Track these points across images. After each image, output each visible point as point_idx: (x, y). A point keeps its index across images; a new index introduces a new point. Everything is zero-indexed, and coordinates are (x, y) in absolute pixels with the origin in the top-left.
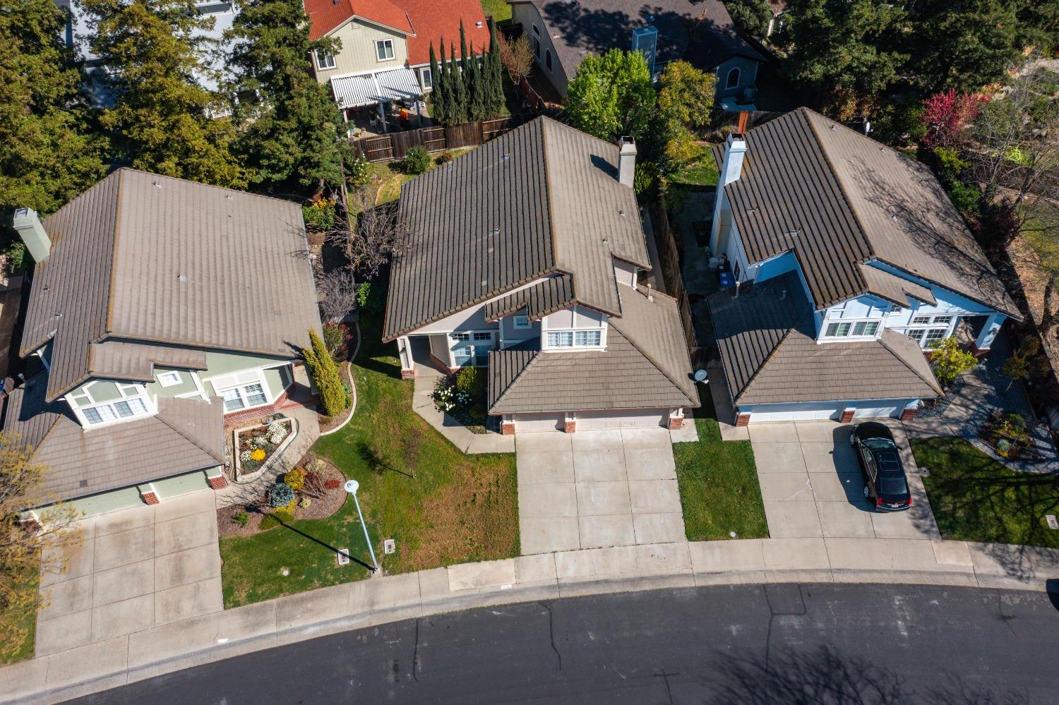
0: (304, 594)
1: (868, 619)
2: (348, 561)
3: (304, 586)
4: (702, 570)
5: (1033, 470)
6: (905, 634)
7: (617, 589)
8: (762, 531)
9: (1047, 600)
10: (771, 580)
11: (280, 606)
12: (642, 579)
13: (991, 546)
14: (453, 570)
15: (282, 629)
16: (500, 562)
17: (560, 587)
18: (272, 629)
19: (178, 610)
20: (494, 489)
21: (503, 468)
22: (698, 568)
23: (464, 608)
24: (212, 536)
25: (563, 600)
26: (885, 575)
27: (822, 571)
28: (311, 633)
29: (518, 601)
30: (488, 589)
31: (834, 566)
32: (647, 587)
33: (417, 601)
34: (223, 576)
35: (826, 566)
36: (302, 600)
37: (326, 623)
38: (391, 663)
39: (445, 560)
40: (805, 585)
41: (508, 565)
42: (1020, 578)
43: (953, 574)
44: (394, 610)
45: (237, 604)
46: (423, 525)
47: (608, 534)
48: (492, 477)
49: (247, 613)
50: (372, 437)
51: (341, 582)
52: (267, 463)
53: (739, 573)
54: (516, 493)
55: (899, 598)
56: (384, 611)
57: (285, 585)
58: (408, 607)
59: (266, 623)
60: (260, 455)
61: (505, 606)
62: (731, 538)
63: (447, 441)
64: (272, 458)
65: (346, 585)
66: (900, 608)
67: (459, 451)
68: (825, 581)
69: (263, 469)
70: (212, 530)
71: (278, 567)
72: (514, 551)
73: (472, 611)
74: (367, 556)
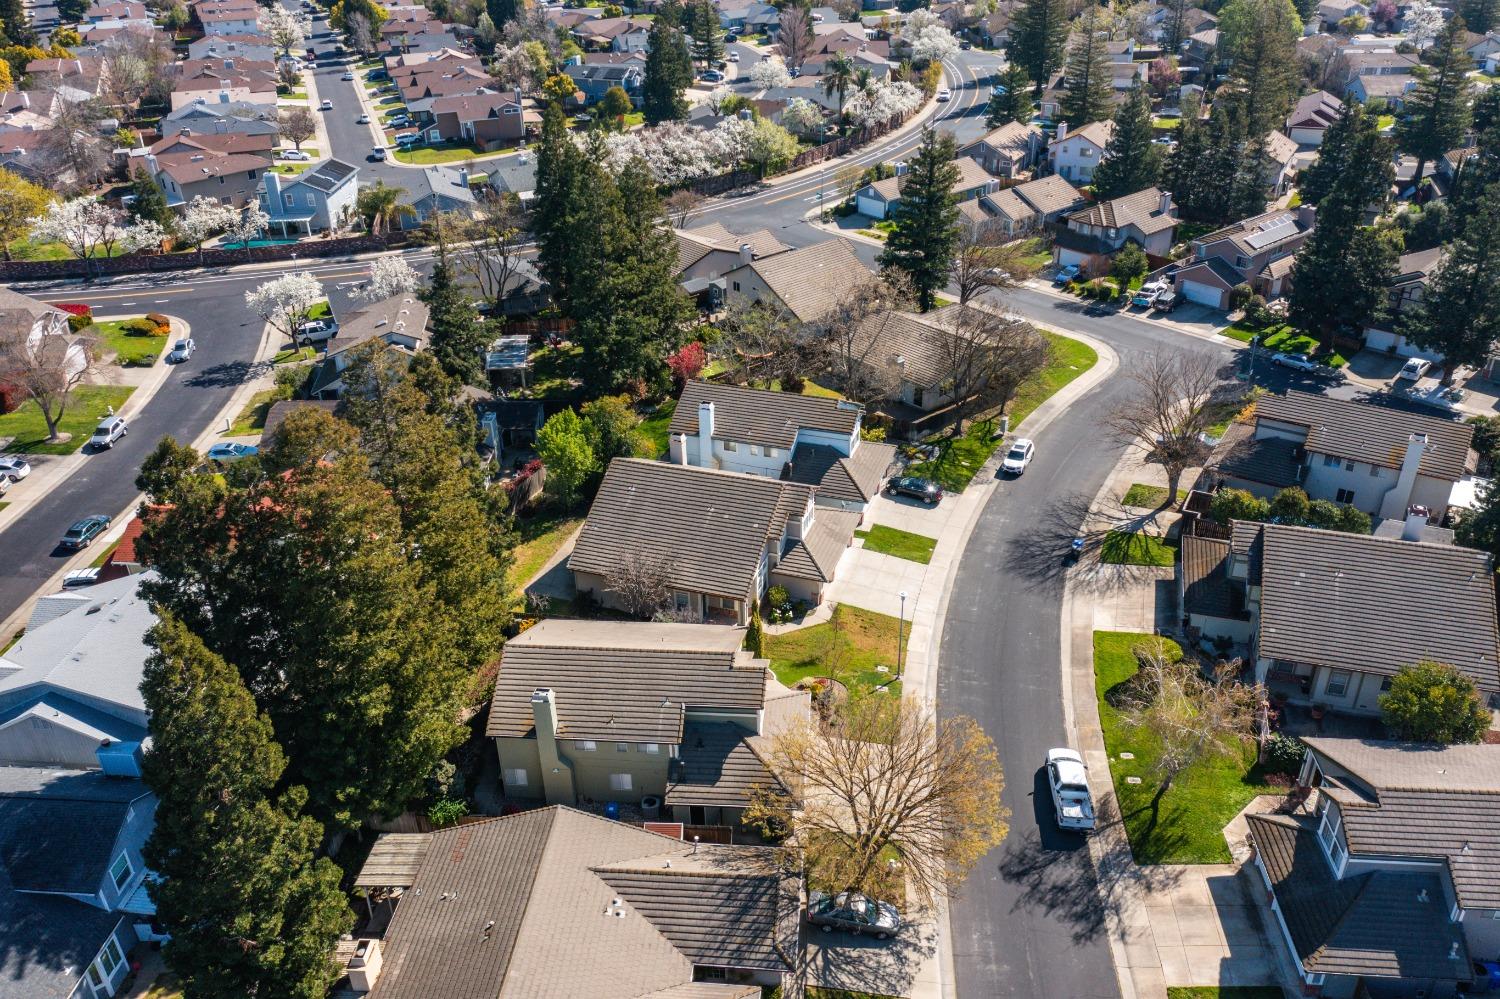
1: (996, 528)
4: (948, 566)
6: (1008, 521)
7: (948, 596)
8: (935, 542)
10: (963, 547)
12: (945, 585)
13: (971, 483)
14: (910, 648)
16: (913, 629)
17: (938, 613)
20: (861, 618)
21: (846, 610)
23: (938, 649)
25: (947, 614)
26: (975, 515)
27: (964, 532)
29: (942, 630)
30: (929, 638)
31: (963, 528)
32: (951, 585)
33: (926, 665)
38: (965, 682)
39: (902, 649)
40: (970, 538)
41: (916, 628)
42: (991, 483)
46: (873, 652)
48: (851, 616)
53: (955, 555)
54: (868, 611)
55: (988, 516)
56: (928, 679)
58: (929, 670)
61: (943, 634)
62: (932, 552)
63: (814, 626)
65: (903, 692)
66: (994, 518)
67: (825, 623)
68: (970, 533)
72: (907, 624)
73: (942, 647)
74: (885, 679)
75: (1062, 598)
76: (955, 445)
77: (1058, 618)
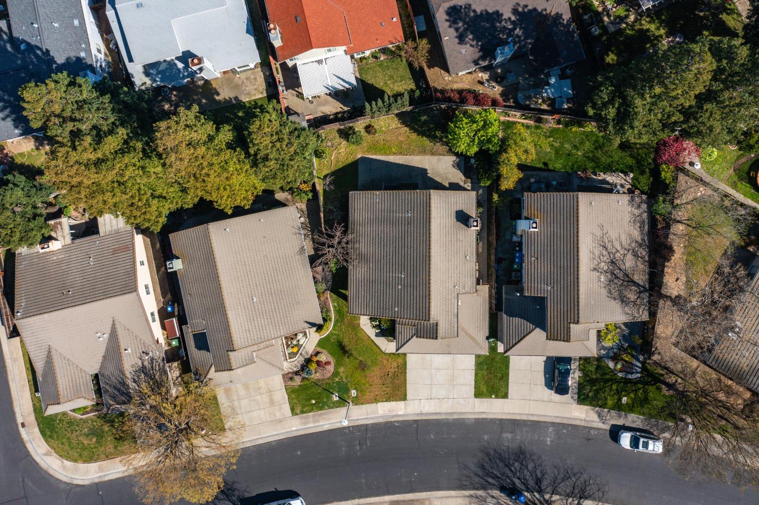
0: (322, 411)
1: (537, 436)
2: (338, 399)
3: (321, 409)
4: (478, 411)
5: (630, 376)
6: (549, 443)
7: (443, 417)
8: (505, 397)
9: (608, 433)
10: (504, 417)
11: (314, 416)
12: (454, 413)
13: (597, 409)
14: (380, 404)
15: (315, 425)
16: (398, 402)
17: (421, 414)
18: (312, 425)
19: (275, 416)
20: (396, 370)
21: (400, 360)
22: (477, 410)
23: (384, 421)
24: (282, 386)
25: (422, 420)
26: (549, 418)
27: (526, 414)
28: (326, 428)
29: (405, 419)
30: (393, 414)
31: (531, 413)
32: (455, 417)
33: (366, 417)
34: (289, 403)
35: (527, 412)
36: (322, 414)
37: (332, 423)
38: (358, 442)
39: (376, 400)
40: (517, 420)
41: (401, 404)
42: (604, 423)
43: (576, 419)
44: (357, 420)
45: (297, 414)
46: (367, 384)
47: (442, 393)
48: (395, 364)
49: (301, 418)
50: (343, 337)
51: (336, 407)
52: (300, 352)
53: (493, 413)
54: (406, 373)
55: (552, 428)
56: (354, 420)
57: (314, 408)
58: (362, 419)
59: (309, 423)
60: (295, 350)
61: (400, 421)
62: (492, 398)
63: (377, 346)
64: (301, 350)
65: (338, 409)
66: (551, 433)
67: (382, 351)
68: (525, 419)
69: (298, 355)
70: (281, 383)
71: (310, 401)
72: (404, 398)
73: (387, 423)
74: (345, 397)
75: (464, 489)
76: (651, 388)
77: (438, 488)
